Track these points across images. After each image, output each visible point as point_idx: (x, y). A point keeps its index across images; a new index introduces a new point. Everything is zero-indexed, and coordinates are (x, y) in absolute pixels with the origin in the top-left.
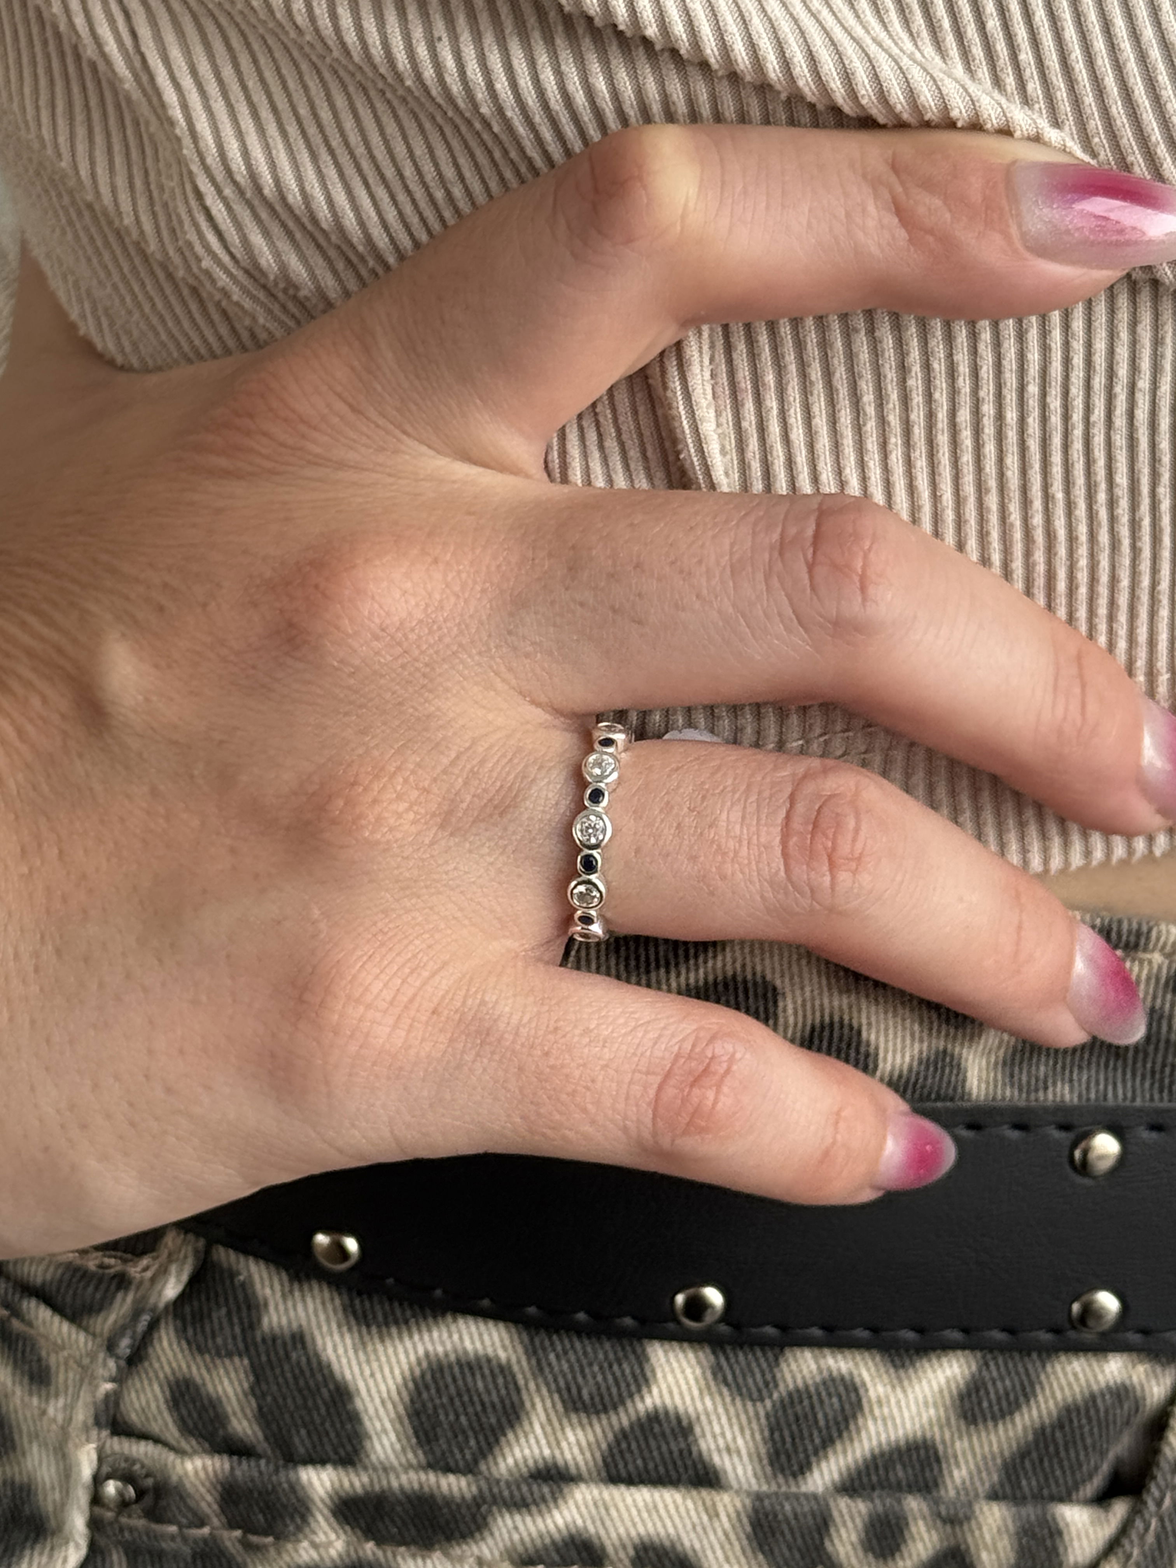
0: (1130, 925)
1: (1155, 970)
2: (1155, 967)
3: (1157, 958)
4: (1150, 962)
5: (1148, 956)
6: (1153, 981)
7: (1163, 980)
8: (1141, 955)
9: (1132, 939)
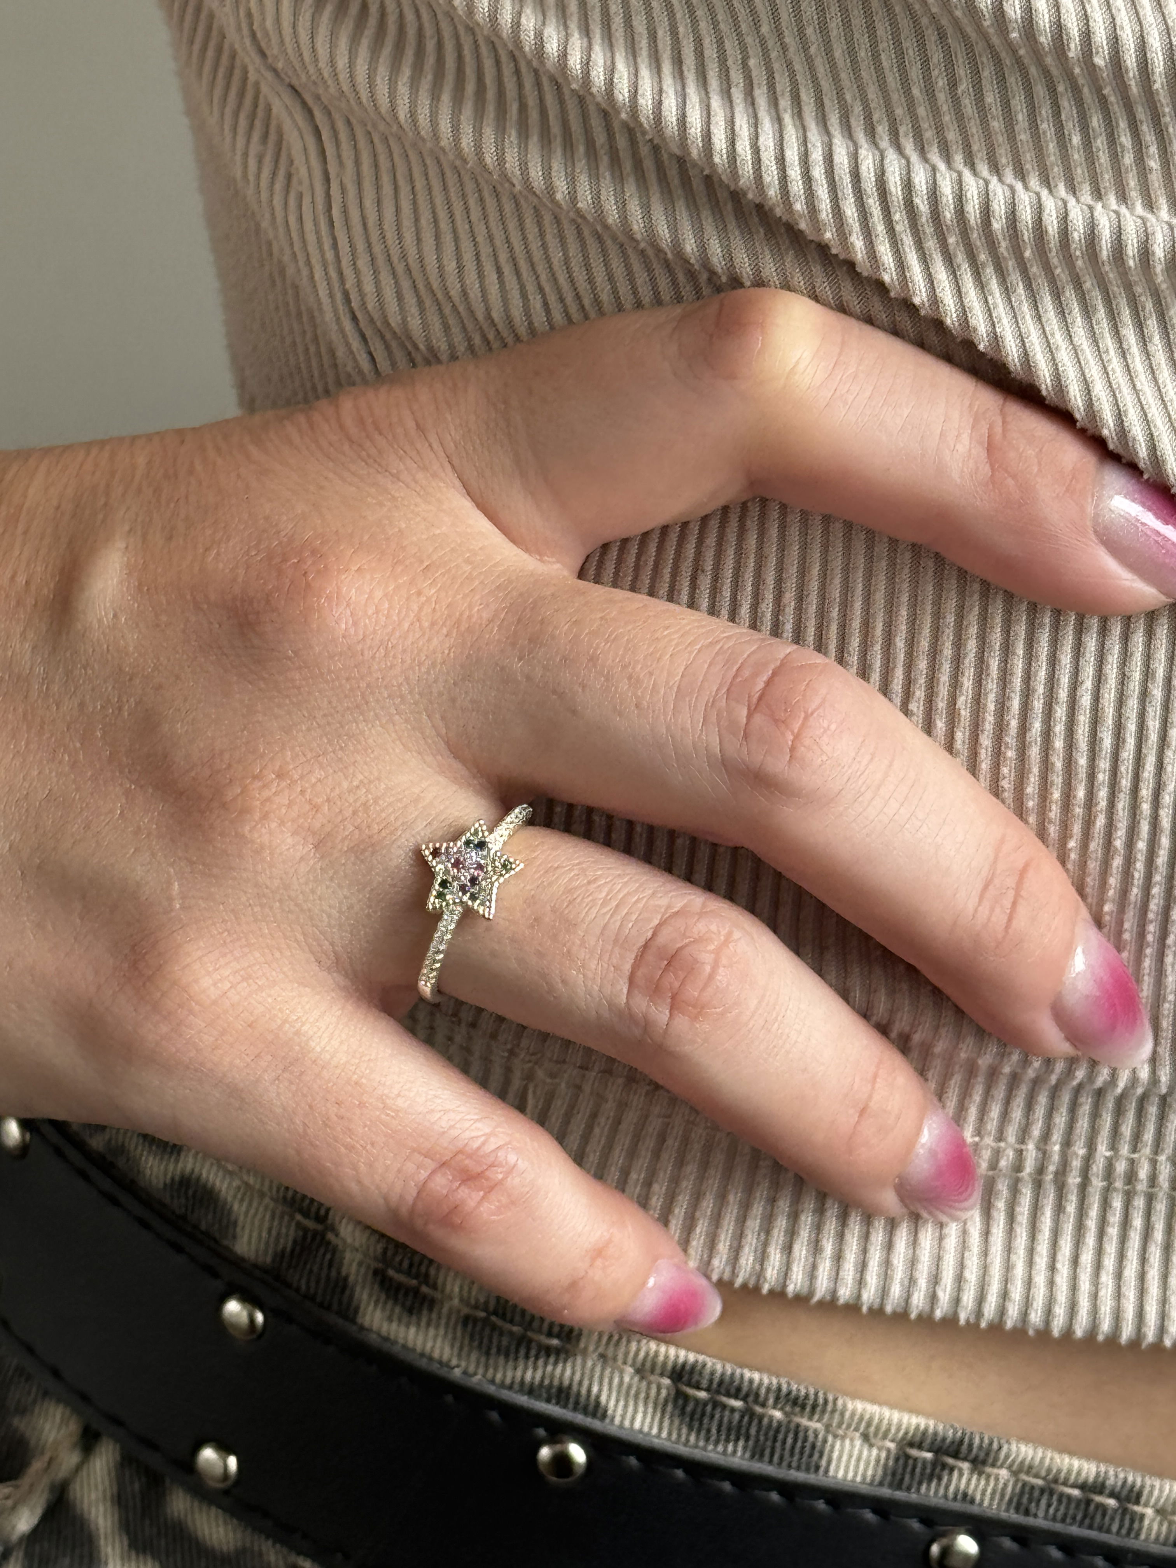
0: (982, 1440)
1: (1000, 1486)
2: (1002, 1481)
3: (1004, 1474)
4: (997, 1479)
5: (995, 1471)
6: (997, 1497)
7: (1007, 1498)
8: (988, 1470)
9: (982, 1455)
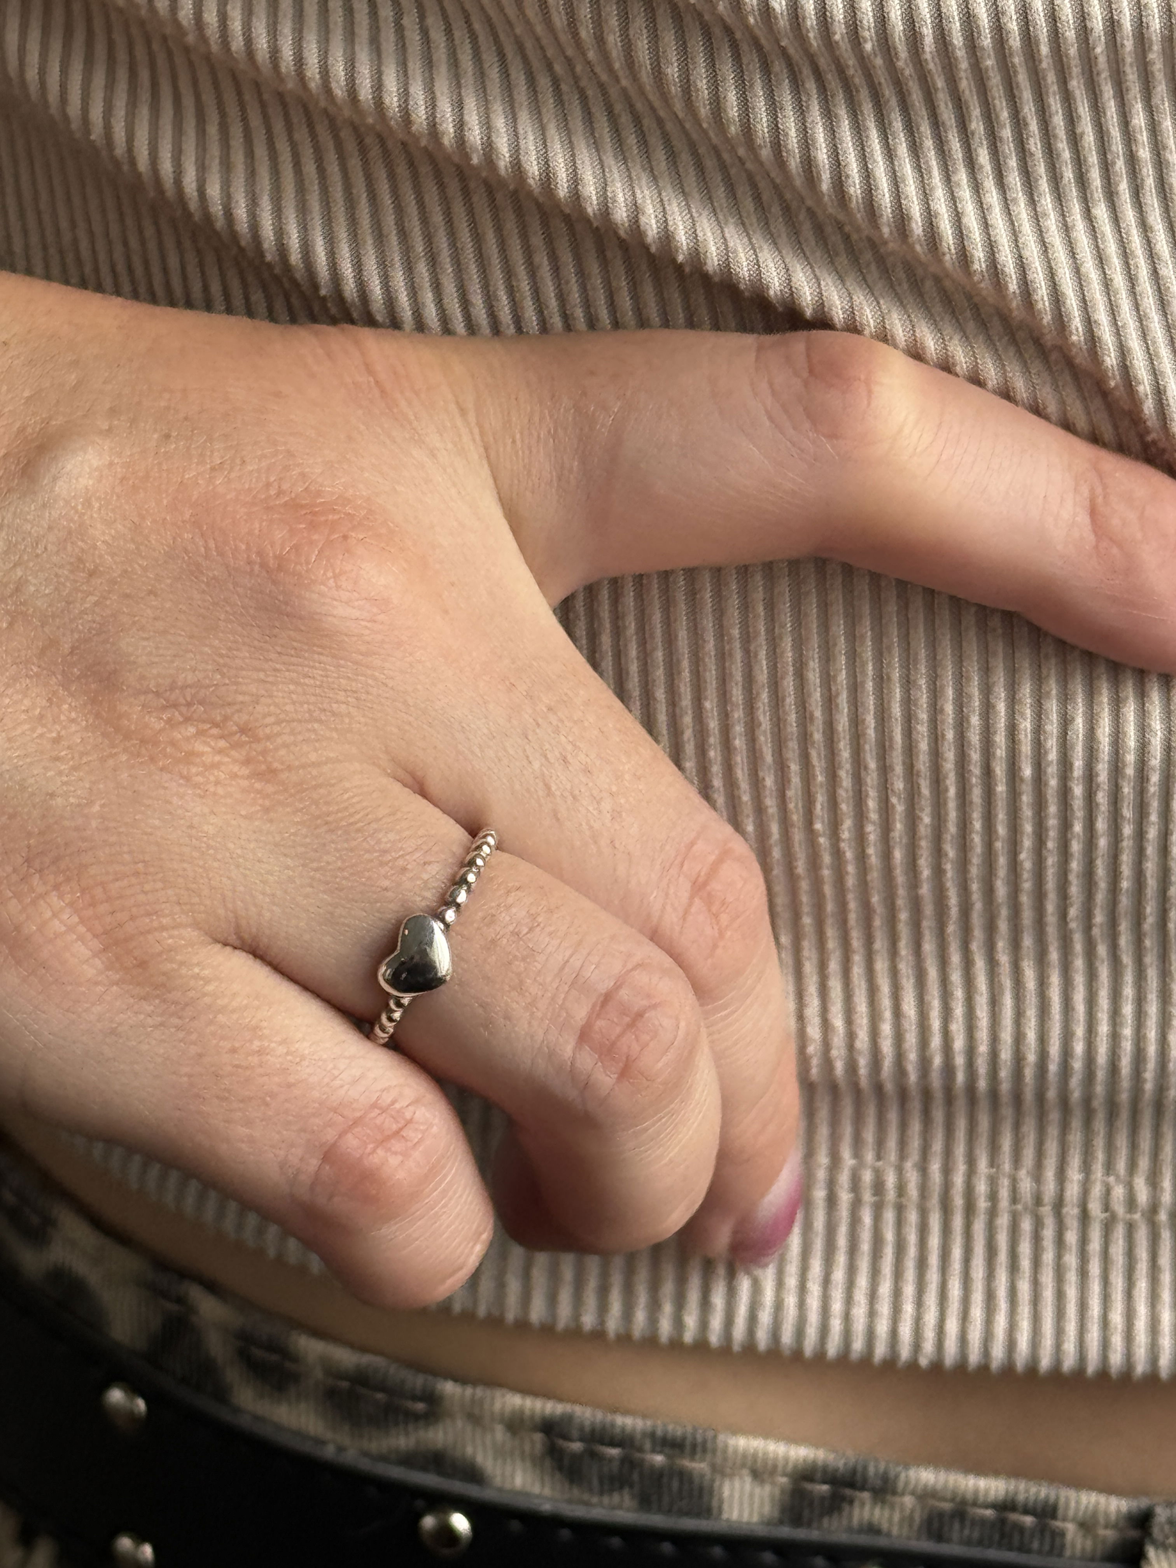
0: (876, 1467)
1: (907, 1514)
2: (908, 1510)
3: (908, 1501)
4: (902, 1508)
5: (898, 1499)
6: (905, 1525)
7: (916, 1525)
8: (890, 1499)
9: (880, 1483)
